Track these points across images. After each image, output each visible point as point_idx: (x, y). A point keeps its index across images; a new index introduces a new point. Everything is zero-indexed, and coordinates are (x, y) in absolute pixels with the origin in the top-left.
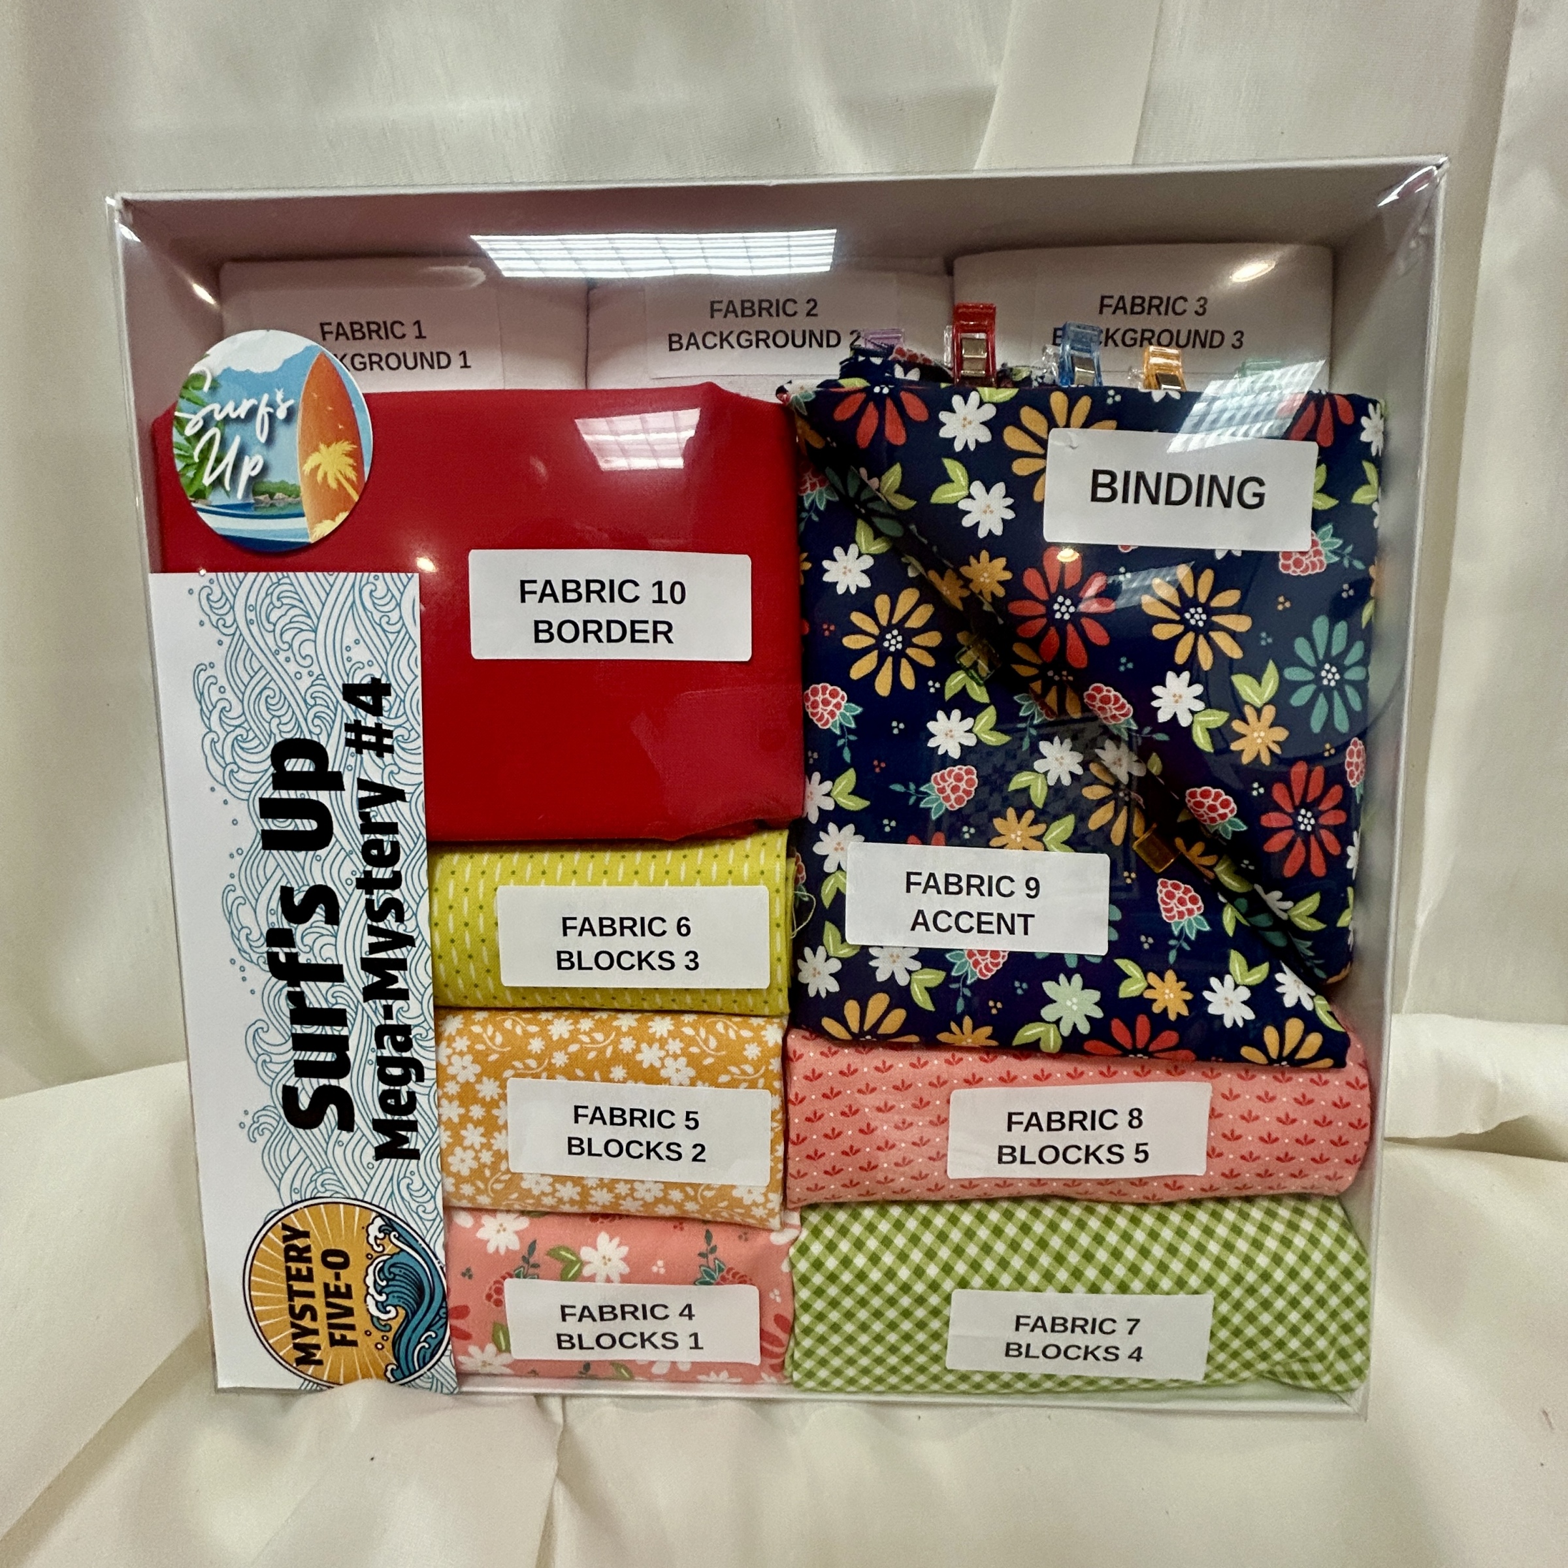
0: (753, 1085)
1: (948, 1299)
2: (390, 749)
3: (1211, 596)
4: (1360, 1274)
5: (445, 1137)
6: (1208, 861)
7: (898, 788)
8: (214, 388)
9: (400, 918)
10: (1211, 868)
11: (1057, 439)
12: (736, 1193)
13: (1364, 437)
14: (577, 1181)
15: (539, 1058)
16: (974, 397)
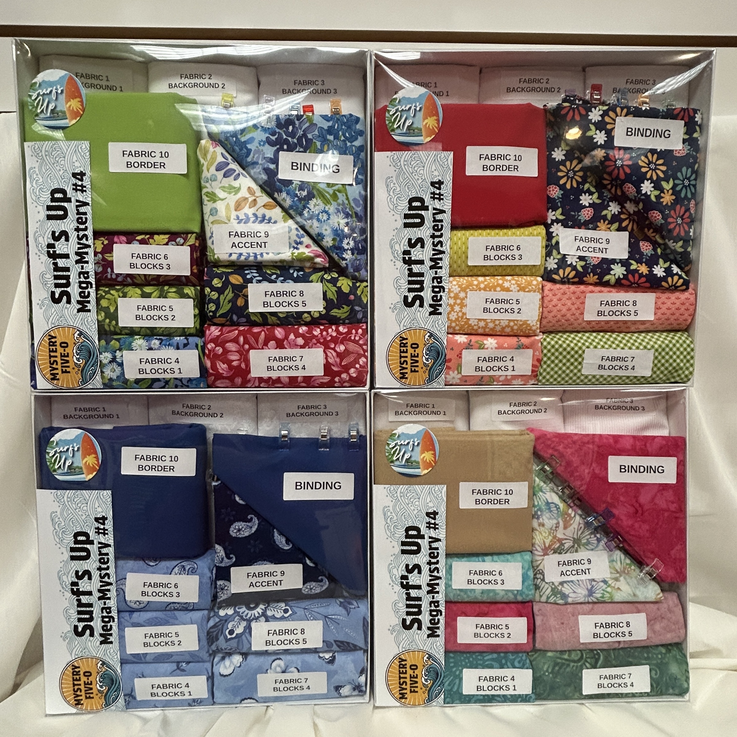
0: (535, 291)
1: (584, 352)
2: (443, 199)
3: (656, 161)
4: (692, 346)
5: (449, 309)
6: (654, 234)
7: (573, 213)
8: (399, 102)
9: (442, 246)
10: (654, 237)
11: (618, 119)
12: (528, 322)
13: (696, 119)
14: (485, 320)
15: (477, 286)
16: (597, 108)
